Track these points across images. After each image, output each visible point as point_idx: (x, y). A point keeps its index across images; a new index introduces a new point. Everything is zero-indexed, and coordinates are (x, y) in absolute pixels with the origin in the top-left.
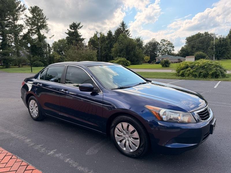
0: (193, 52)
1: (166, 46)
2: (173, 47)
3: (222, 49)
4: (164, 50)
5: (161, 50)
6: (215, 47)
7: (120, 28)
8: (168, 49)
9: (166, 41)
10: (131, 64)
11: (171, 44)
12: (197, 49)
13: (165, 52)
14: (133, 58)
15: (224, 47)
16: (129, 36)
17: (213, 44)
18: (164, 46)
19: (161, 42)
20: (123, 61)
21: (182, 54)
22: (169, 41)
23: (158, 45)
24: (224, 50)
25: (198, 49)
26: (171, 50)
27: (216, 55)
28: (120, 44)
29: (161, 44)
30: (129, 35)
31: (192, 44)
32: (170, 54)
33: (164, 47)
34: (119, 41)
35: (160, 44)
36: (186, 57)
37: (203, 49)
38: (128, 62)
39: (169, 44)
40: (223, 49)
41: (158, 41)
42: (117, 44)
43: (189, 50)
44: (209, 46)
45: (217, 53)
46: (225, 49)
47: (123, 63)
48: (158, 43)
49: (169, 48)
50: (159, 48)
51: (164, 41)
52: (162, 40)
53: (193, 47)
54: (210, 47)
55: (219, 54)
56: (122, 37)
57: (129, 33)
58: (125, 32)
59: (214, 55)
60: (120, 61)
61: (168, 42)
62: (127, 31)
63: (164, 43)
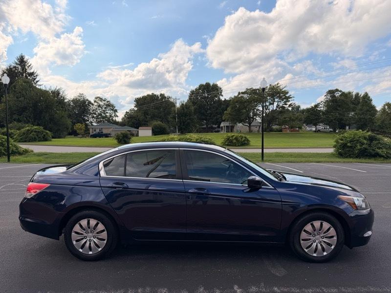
0: (147, 122)
1: (104, 109)
2: (116, 111)
3: (186, 119)
4: (100, 114)
5: (95, 114)
6: (178, 116)
7: (15, 67)
8: (107, 114)
9: (104, 101)
10: (53, 138)
11: (113, 106)
12: (151, 117)
13: (103, 118)
14: (50, 125)
15: (188, 117)
16: (35, 84)
17: (175, 111)
18: (100, 108)
19: (95, 101)
20: (35, 132)
21: (130, 124)
22: (109, 101)
23: (90, 106)
24: (188, 121)
25: (154, 117)
26: (113, 115)
27: (179, 126)
28: (17, 98)
29: (96, 104)
30: (37, 82)
31: (145, 108)
32: (111, 122)
33: (101, 110)
34: (15, 91)
35: (93, 105)
36: (140, 128)
37: (160, 118)
38: (47, 133)
39: (109, 105)
40: (188, 119)
41: (90, 99)
42: (12, 96)
43: (142, 118)
44: (169, 113)
45: (181, 124)
46: (190, 119)
47: (37, 136)
48: (90, 102)
49: (109, 112)
50: (91, 111)
51: (101, 99)
52: (96, 98)
53: (146, 113)
54: (171, 116)
55: (183, 126)
56: (22, 85)
57: (35, 79)
58: (26, 76)
59: (177, 127)
60: (28, 130)
61: (107, 102)
62: (32, 74)
63: (101, 103)
